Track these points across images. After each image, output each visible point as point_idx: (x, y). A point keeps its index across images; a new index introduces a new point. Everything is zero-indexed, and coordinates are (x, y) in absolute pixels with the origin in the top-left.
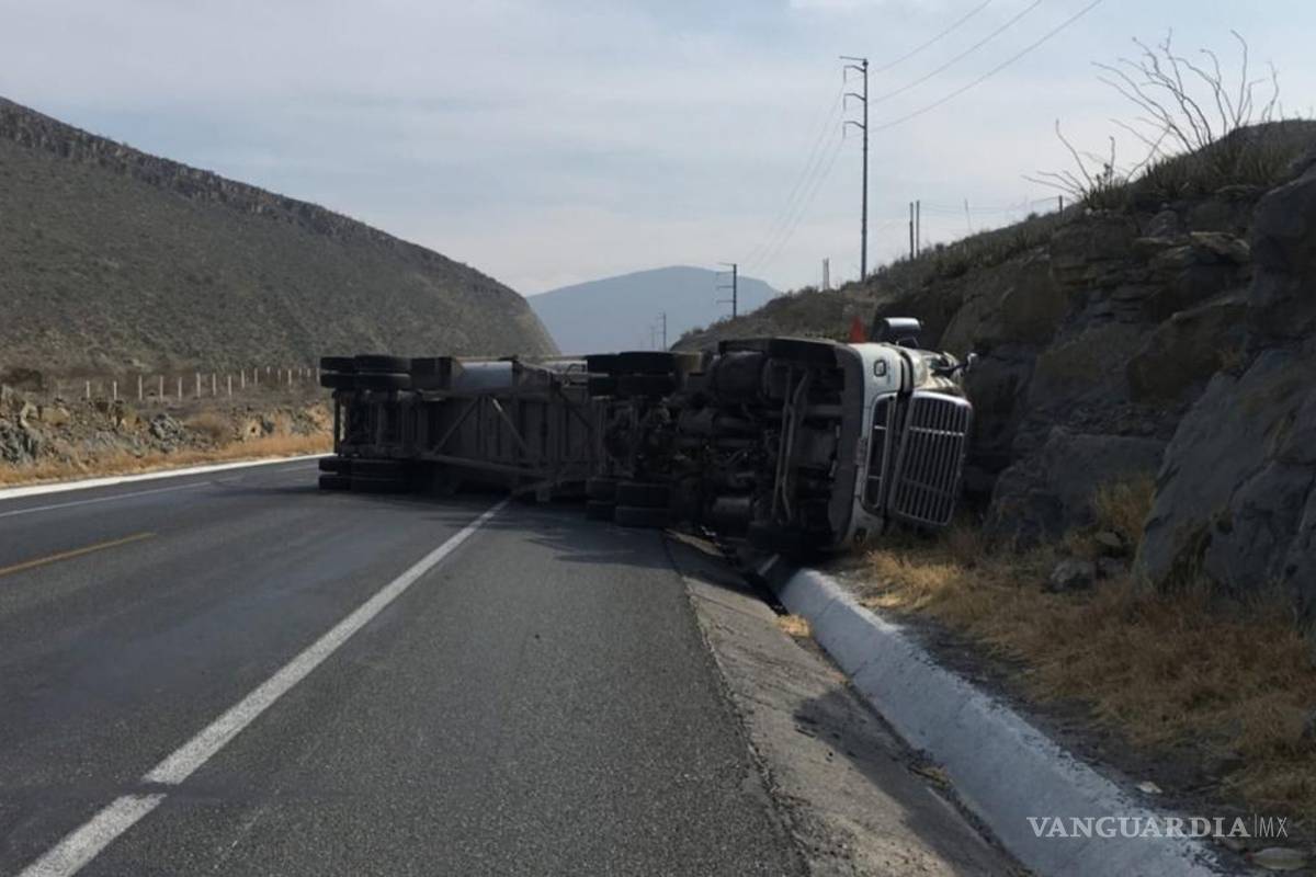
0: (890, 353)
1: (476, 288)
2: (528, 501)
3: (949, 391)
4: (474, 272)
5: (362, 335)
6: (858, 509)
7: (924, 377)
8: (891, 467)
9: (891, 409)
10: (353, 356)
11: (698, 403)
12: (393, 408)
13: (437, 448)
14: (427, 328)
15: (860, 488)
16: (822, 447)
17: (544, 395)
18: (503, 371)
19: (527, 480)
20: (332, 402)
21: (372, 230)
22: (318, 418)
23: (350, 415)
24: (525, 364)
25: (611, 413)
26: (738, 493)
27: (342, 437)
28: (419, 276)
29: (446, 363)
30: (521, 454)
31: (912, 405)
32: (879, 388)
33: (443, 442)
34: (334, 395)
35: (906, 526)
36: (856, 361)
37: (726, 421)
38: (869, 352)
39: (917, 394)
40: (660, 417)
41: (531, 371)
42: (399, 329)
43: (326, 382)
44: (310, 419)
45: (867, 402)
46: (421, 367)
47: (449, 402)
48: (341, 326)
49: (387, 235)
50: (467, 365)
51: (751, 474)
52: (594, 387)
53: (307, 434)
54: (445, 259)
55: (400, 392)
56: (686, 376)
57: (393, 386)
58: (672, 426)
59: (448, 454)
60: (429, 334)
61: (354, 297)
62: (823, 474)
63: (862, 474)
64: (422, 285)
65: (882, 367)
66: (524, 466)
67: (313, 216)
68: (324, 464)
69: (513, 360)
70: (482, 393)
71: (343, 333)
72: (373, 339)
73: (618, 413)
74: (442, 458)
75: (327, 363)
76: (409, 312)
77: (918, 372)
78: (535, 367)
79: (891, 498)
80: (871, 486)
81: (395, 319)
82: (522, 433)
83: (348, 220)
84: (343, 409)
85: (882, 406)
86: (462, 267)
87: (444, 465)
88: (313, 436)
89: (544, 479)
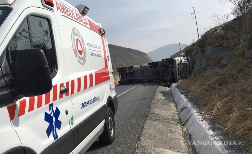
0: (179, 58)
1: (138, 53)
2: (145, 82)
3: (186, 61)
4: (138, 51)
5: (122, 64)
6: (177, 76)
7: (183, 60)
8: (180, 71)
9: (179, 64)
10: (120, 68)
11: (161, 67)
12: (126, 74)
13: (133, 78)
14: (132, 61)
15: (177, 74)
16: (173, 69)
17: (144, 69)
18: (139, 67)
19: (144, 80)
20: (119, 75)
21: (121, 47)
22: (117, 77)
23: (121, 75)
24: (142, 65)
25: (152, 70)
26: (166, 77)
27: (121, 78)
28: (129, 53)
29: (132, 67)
30: (143, 77)
31: (182, 64)
32: (178, 62)
33: (133, 77)
34: (119, 73)
35: (183, 77)
36: (175, 60)
37: (164, 69)
38: (176, 59)
39: (182, 62)
40: (157, 69)
41: (142, 66)
42: (127, 62)
43: (118, 72)
44: (116, 78)
45: (177, 64)
46: (129, 68)
47: (133, 72)
48: (118, 63)
49: (123, 47)
50: (135, 67)
51: (167, 74)
52: (150, 67)
53: (116, 80)
54: (133, 49)
55: (127, 71)
56: (159, 64)
57: (126, 71)
58: (159, 70)
59: (134, 78)
60: (132, 62)
61: (119, 58)
62: (174, 73)
63: (177, 72)
64: (130, 54)
65: (178, 60)
66: (144, 78)
67: (111, 46)
68: (119, 82)
69: (140, 65)
70: (137, 70)
71: (118, 64)
72: (123, 64)
73: (153, 70)
74: (133, 79)
75: (117, 69)
76: (128, 59)
77: (182, 60)
78: (143, 66)
79: (181, 74)
80: (179, 73)
81: (126, 60)
82: (143, 74)
83: (117, 46)
84: (120, 75)
85: (178, 64)
86: (136, 50)
87: (134, 80)
88: (117, 80)
89: (146, 79)
